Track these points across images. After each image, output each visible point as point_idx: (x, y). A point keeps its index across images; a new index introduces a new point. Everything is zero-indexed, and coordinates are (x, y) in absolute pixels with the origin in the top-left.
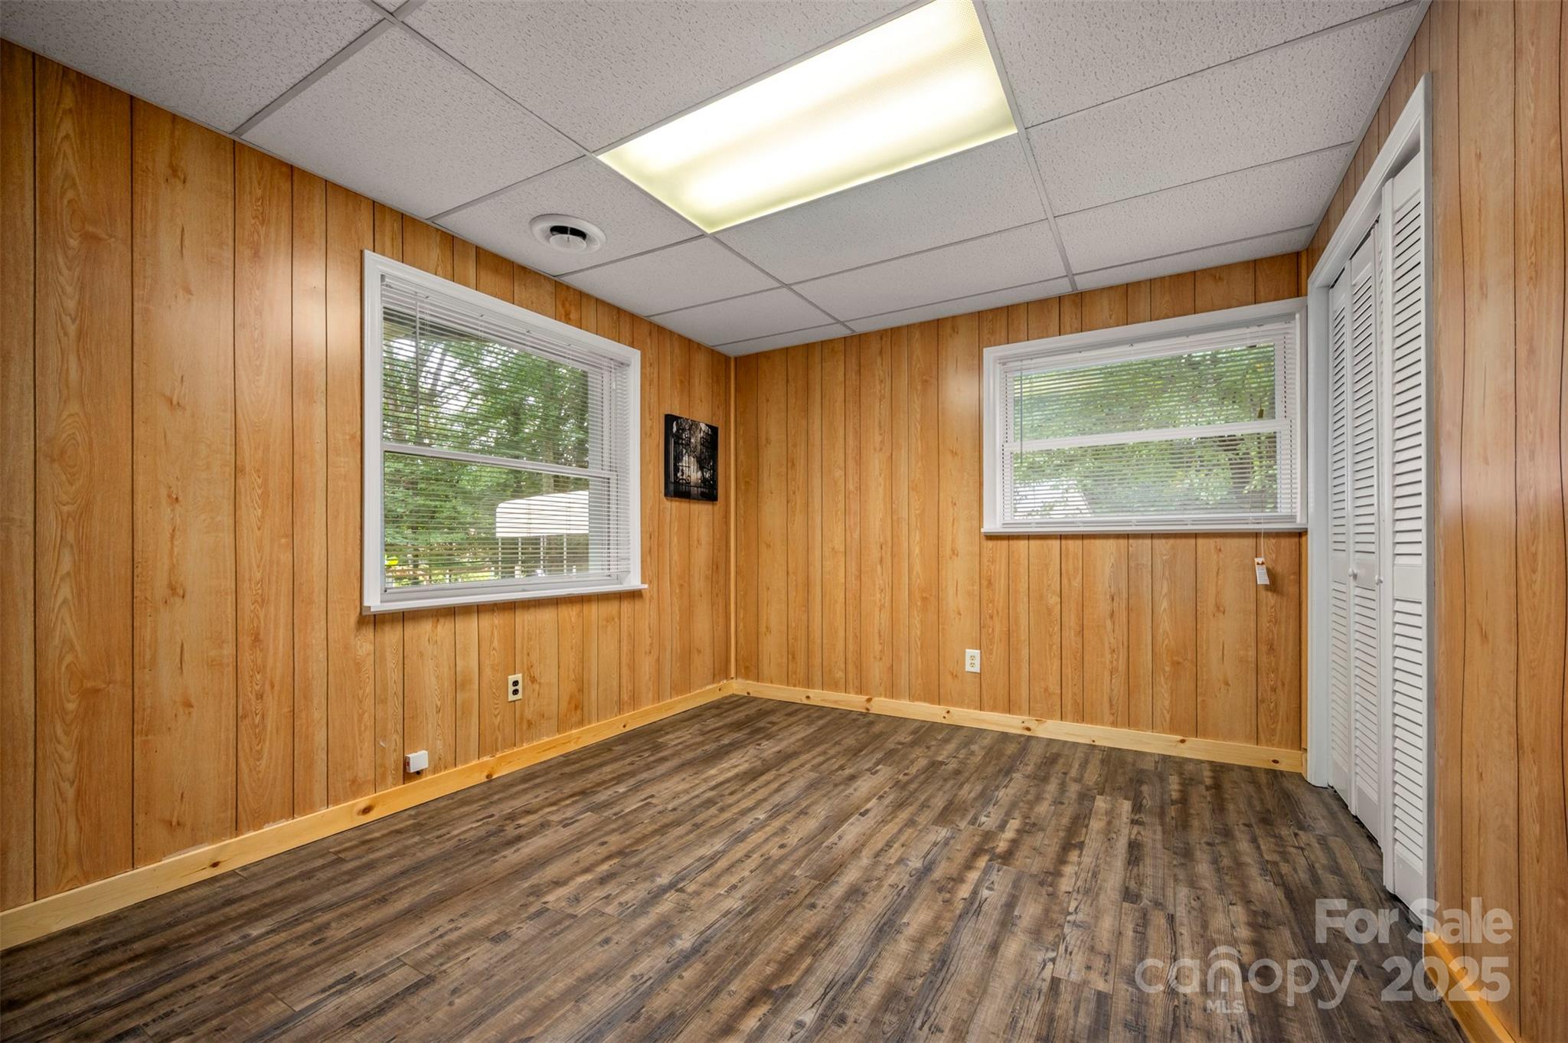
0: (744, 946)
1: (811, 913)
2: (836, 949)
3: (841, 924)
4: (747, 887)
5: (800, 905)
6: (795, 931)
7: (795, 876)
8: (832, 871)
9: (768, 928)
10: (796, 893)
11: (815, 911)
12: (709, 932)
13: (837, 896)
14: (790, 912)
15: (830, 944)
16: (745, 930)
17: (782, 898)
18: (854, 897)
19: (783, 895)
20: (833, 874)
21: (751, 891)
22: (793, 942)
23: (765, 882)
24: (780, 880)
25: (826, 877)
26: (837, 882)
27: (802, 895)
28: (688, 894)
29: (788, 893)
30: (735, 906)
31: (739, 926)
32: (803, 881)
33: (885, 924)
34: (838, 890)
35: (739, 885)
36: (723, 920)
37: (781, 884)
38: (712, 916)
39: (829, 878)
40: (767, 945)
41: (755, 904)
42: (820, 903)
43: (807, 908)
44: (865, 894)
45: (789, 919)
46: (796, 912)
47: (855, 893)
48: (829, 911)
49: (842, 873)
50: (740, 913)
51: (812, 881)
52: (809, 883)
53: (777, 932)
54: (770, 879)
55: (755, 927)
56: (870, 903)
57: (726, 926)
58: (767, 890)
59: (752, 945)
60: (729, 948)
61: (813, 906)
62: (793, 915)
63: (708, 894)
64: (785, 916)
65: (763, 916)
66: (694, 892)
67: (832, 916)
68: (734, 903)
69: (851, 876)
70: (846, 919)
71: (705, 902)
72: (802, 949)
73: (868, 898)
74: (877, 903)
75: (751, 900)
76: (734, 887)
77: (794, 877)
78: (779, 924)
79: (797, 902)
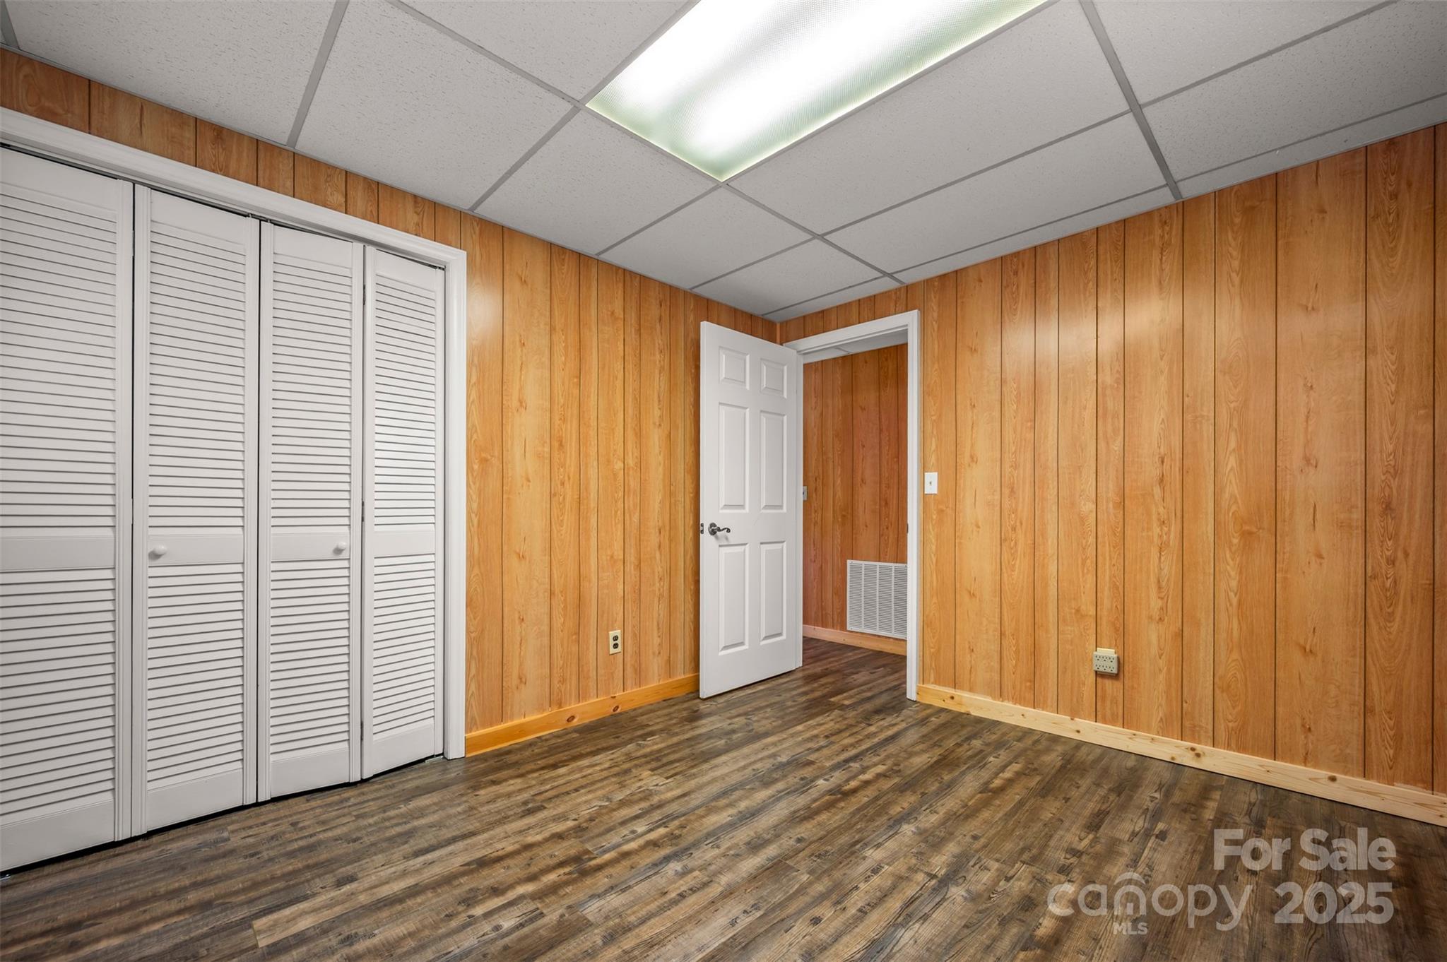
0: (861, 820)
1: (802, 835)
2: (792, 809)
3: (782, 823)
4: (861, 869)
5: (811, 843)
6: (819, 824)
7: (808, 873)
8: (768, 872)
9: (841, 830)
10: (813, 854)
11: (799, 836)
12: (891, 833)
13: (774, 846)
14: (821, 839)
15: (795, 812)
16: (860, 831)
17: (826, 852)
18: (760, 842)
19: (825, 855)
20: (768, 869)
21: (858, 864)
22: (823, 817)
23: (842, 872)
24: (824, 872)
25: (777, 868)
26: (768, 860)
27: (807, 852)
28: (922, 871)
29: (819, 856)
30: (871, 851)
31: (865, 834)
32: (803, 867)
33: (747, 818)
34: (772, 851)
35: (869, 873)
36: (880, 840)
37: (826, 867)
38: (891, 845)
39: (775, 864)
40: (843, 818)
41: (851, 852)
42: (792, 842)
43: (805, 839)
44: (748, 843)
45: (823, 833)
46: (815, 838)
47: (755, 846)
48: (788, 834)
49: (758, 868)
50: (866, 844)
51: (792, 864)
52: (798, 862)
53: (835, 826)
54: (837, 875)
55: (851, 831)
56: (748, 835)
57: (877, 836)
58: (841, 863)
59: (854, 820)
60: (872, 820)
61: (799, 840)
62: (819, 836)
63: (900, 867)
64: (825, 836)
65: (844, 839)
66: (916, 872)
67: (786, 830)
68: (874, 855)
69: (750, 864)
70: (776, 826)
71: (902, 859)
72: (818, 812)
73: (747, 839)
74: (743, 834)
75: (856, 854)
76: (875, 871)
77: (811, 872)
78: (832, 831)
79: (812, 846)
